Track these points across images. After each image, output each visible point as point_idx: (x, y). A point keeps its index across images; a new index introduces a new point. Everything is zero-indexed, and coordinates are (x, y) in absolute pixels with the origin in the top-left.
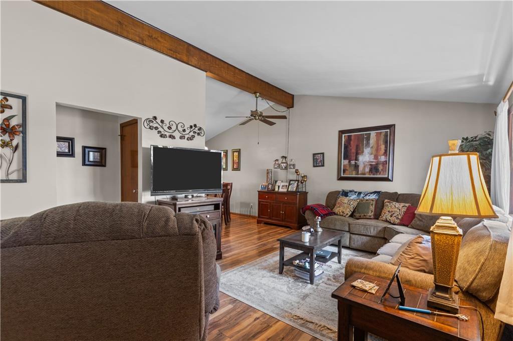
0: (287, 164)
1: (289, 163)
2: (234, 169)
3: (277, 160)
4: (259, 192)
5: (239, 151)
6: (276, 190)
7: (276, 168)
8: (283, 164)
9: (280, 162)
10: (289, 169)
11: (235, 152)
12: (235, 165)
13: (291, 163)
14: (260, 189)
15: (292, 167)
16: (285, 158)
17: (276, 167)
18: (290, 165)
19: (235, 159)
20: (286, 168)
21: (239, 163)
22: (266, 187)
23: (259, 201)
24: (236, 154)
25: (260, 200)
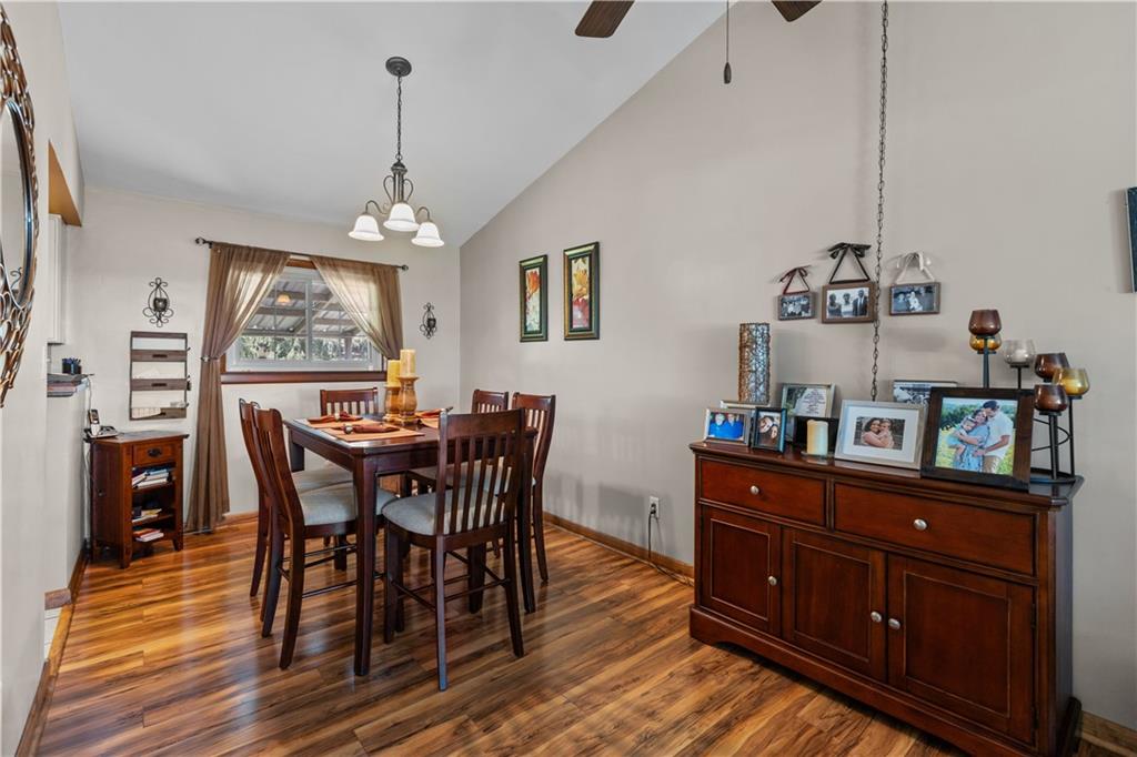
0: (874, 287)
1: (885, 282)
2: (573, 334)
3: (801, 272)
4: (696, 450)
5: (593, 255)
6: (817, 444)
7: (793, 316)
8: (839, 294)
9: (817, 281)
10: (884, 320)
11: (576, 258)
12: (578, 314)
13: (907, 278)
14: (702, 435)
15: (915, 303)
16: (859, 251)
17: (791, 309)
18: (898, 292)
19: (576, 288)
20: (865, 313)
21: (593, 307)
22: (740, 423)
23: (698, 506)
24: (581, 267)
25: (706, 501)
